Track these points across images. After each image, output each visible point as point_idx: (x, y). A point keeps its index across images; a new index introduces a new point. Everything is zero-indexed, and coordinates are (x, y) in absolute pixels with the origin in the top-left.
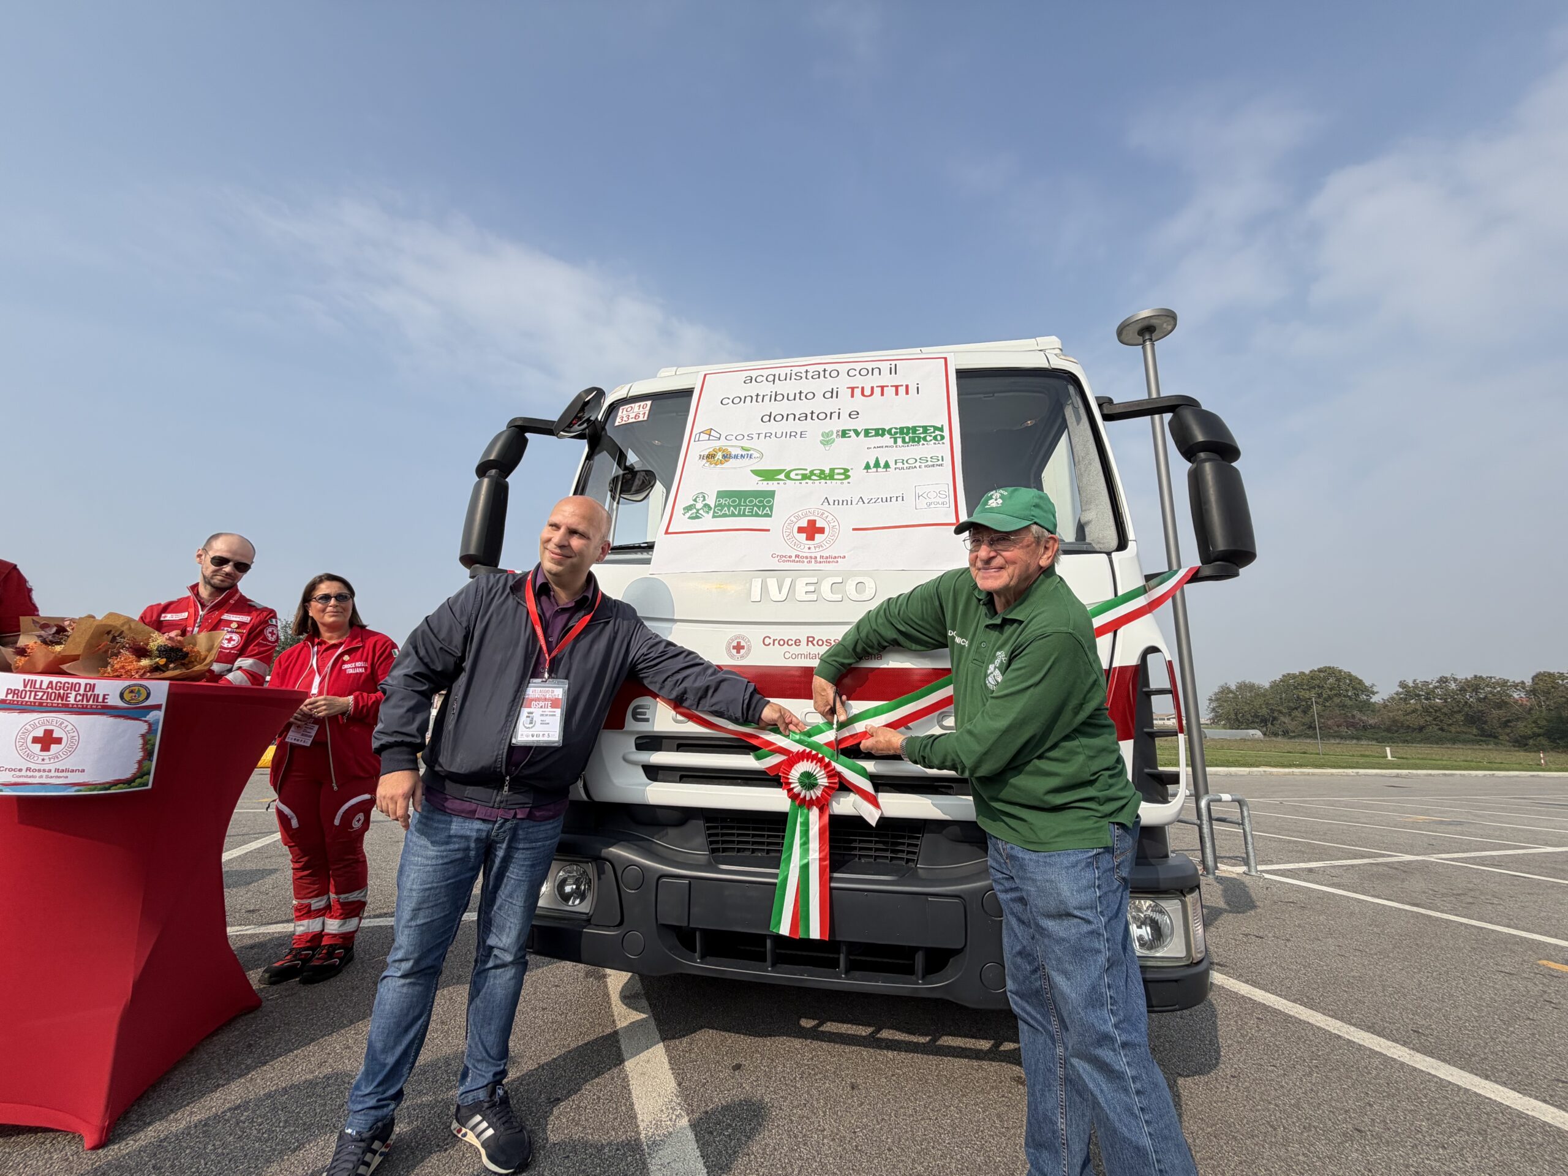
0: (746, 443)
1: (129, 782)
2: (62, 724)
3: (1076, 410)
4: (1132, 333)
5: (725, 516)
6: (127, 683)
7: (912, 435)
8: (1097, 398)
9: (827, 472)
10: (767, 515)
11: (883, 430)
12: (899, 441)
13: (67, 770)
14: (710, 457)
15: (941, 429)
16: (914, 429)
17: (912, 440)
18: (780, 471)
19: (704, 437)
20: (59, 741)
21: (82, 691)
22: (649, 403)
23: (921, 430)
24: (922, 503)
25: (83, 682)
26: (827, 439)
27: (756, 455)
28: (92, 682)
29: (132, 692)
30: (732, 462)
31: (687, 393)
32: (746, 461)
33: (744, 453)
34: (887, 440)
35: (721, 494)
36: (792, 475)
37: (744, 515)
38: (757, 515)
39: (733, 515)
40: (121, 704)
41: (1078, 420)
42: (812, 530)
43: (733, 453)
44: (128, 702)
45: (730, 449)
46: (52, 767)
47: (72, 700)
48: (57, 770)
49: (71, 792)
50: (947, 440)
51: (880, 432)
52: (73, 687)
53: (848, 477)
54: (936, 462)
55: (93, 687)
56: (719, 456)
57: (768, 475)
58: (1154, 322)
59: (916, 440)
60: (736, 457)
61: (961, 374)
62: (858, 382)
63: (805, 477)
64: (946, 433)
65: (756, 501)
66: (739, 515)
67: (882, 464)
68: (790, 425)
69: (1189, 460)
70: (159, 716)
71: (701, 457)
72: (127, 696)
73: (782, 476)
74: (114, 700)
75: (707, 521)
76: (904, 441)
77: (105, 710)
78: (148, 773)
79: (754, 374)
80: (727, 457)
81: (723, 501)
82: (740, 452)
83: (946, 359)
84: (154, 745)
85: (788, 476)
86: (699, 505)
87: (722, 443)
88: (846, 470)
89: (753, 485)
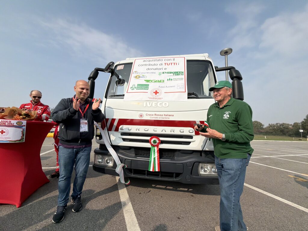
0: (143, 74)
1: (20, 140)
2: (5, 129)
3: (210, 69)
4: (223, 53)
5: (139, 89)
6: (18, 121)
7: (177, 73)
8: (215, 67)
9: (160, 81)
10: (147, 89)
11: (171, 72)
12: (174, 75)
13: (7, 138)
14: (136, 77)
15: (183, 72)
16: (178, 72)
17: (177, 74)
18: (150, 80)
19: (135, 73)
20: (5, 132)
21: (8, 122)
22: (124, 65)
23: (179, 72)
24: (178, 87)
25: (8, 121)
26: (160, 74)
27: (145, 77)
28: (10, 121)
29: (19, 123)
30: (141, 78)
31: (132, 63)
32: (143, 78)
33: (143, 76)
34: (172, 74)
35: (138, 85)
36: (153, 81)
37: (143, 89)
38: (145, 89)
39: (140, 89)
40: (16, 125)
41: (211, 71)
42: (156, 93)
43: (141, 76)
44: (18, 125)
45: (140, 75)
46: (4, 137)
47: (6, 124)
48: (5, 138)
49: (8, 142)
50: (184, 75)
51: (171, 73)
52: (6, 121)
53: (164, 82)
54: (181, 79)
55: (11, 122)
56: (138, 77)
57: (148, 81)
58: (228, 51)
59: (178, 75)
60: (141, 77)
61: (188, 61)
62: (166, 62)
63: (155, 82)
64: (184, 73)
65: (145, 86)
66: (142, 89)
67: (171, 79)
68: (153, 71)
69: (232, 80)
70: (25, 127)
71: (134, 77)
72: (18, 123)
73: (150, 81)
74: (15, 124)
75: (135, 90)
76: (175, 75)
77: (13, 126)
78: (24, 139)
79: (145, 60)
80: (139, 77)
81: (138, 86)
82: (142, 76)
83: (185, 58)
84: (24, 133)
85: (152, 81)
86: (134, 87)
87: (139, 74)
88: (164, 80)
89: (145, 83)
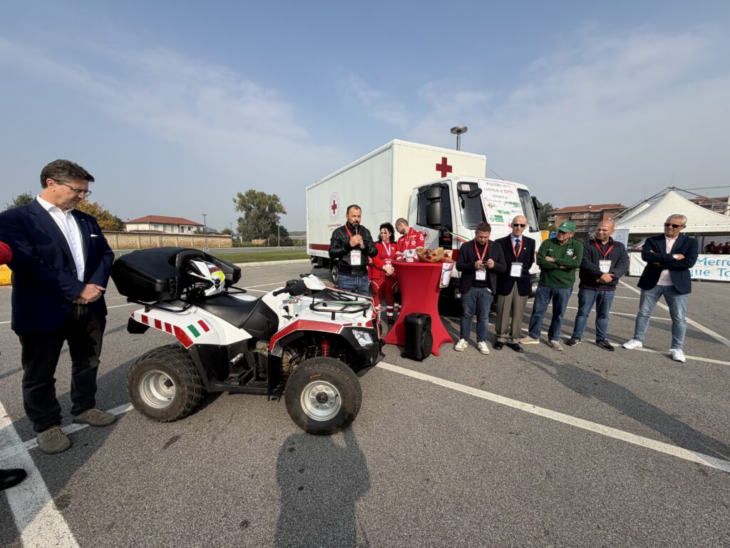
0: (494, 203)
10: (503, 222)
12: (514, 206)
14: (489, 206)
19: (486, 199)
22: (469, 185)
26: (504, 204)
27: (496, 206)
34: (512, 205)
35: (495, 216)
37: (500, 221)
45: (491, 204)
50: (520, 206)
51: (511, 203)
57: (500, 212)
59: (516, 206)
60: (493, 206)
61: (518, 190)
62: (504, 188)
65: (500, 218)
67: (514, 211)
75: (495, 222)
83: (514, 185)
85: (502, 212)
86: (492, 219)
88: (510, 212)
89: (498, 214)
